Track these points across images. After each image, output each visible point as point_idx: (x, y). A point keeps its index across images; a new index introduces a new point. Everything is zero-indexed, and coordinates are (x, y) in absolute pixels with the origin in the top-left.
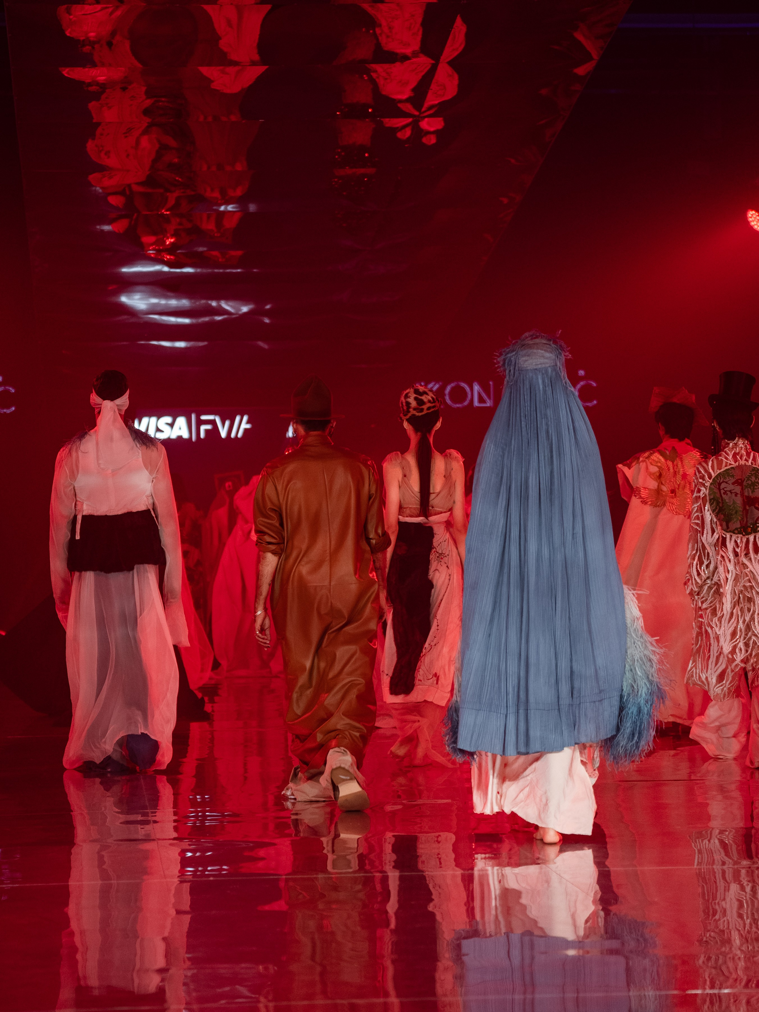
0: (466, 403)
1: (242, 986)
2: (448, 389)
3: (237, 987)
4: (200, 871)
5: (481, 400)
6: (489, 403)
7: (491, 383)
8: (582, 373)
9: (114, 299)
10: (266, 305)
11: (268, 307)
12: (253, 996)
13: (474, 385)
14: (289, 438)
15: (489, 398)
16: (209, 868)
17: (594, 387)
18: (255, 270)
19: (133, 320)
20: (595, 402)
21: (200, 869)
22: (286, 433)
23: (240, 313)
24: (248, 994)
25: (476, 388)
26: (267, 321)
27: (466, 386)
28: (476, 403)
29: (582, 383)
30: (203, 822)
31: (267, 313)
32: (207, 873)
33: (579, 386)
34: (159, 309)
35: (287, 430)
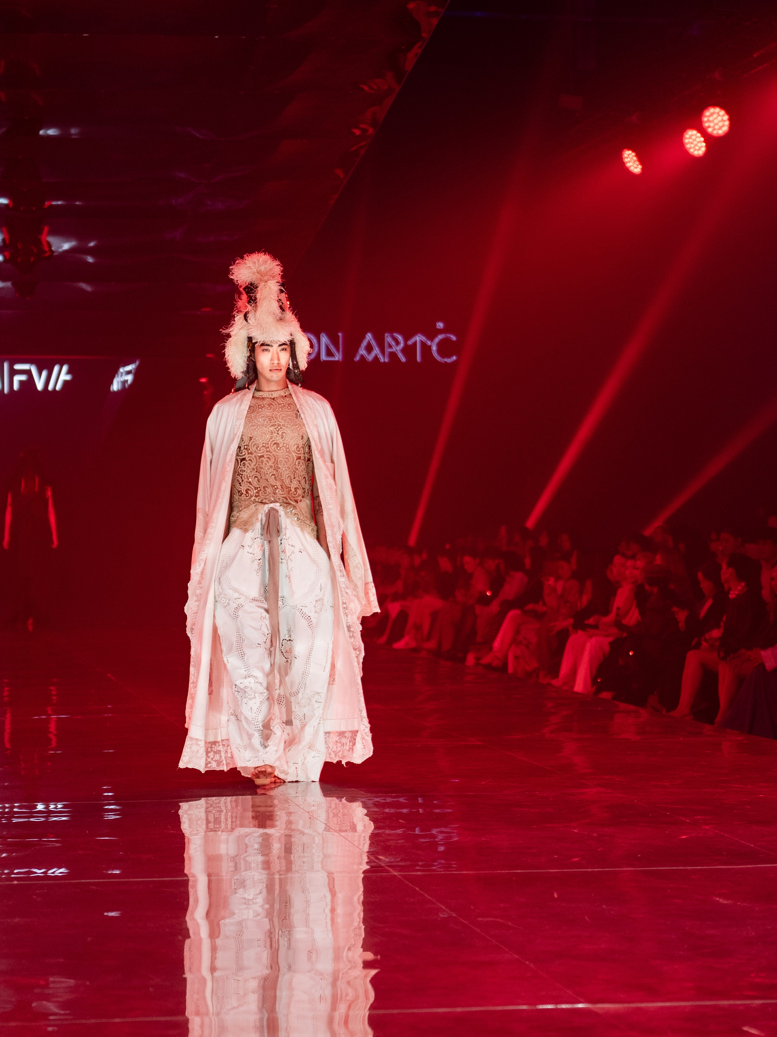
0: (312, 356)
1: (50, 1002)
3: (44, 1002)
4: (5, 874)
5: (329, 353)
6: (338, 357)
7: (340, 334)
8: (440, 325)
10: (90, 242)
11: (92, 244)
12: (62, 1012)
13: (321, 336)
14: (114, 392)
15: (338, 351)
16: (16, 871)
17: (454, 341)
18: (77, 203)
20: (454, 358)
21: (6, 871)
22: (110, 386)
23: (60, 250)
24: (56, 1011)
25: (324, 340)
26: (90, 260)
27: (312, 337)
28: (324, 357)
29: (440, 337)
30: (9, 819)
31: (90, 252)
32: (13, 876)
33: (437, 340)
35: (111, 382)
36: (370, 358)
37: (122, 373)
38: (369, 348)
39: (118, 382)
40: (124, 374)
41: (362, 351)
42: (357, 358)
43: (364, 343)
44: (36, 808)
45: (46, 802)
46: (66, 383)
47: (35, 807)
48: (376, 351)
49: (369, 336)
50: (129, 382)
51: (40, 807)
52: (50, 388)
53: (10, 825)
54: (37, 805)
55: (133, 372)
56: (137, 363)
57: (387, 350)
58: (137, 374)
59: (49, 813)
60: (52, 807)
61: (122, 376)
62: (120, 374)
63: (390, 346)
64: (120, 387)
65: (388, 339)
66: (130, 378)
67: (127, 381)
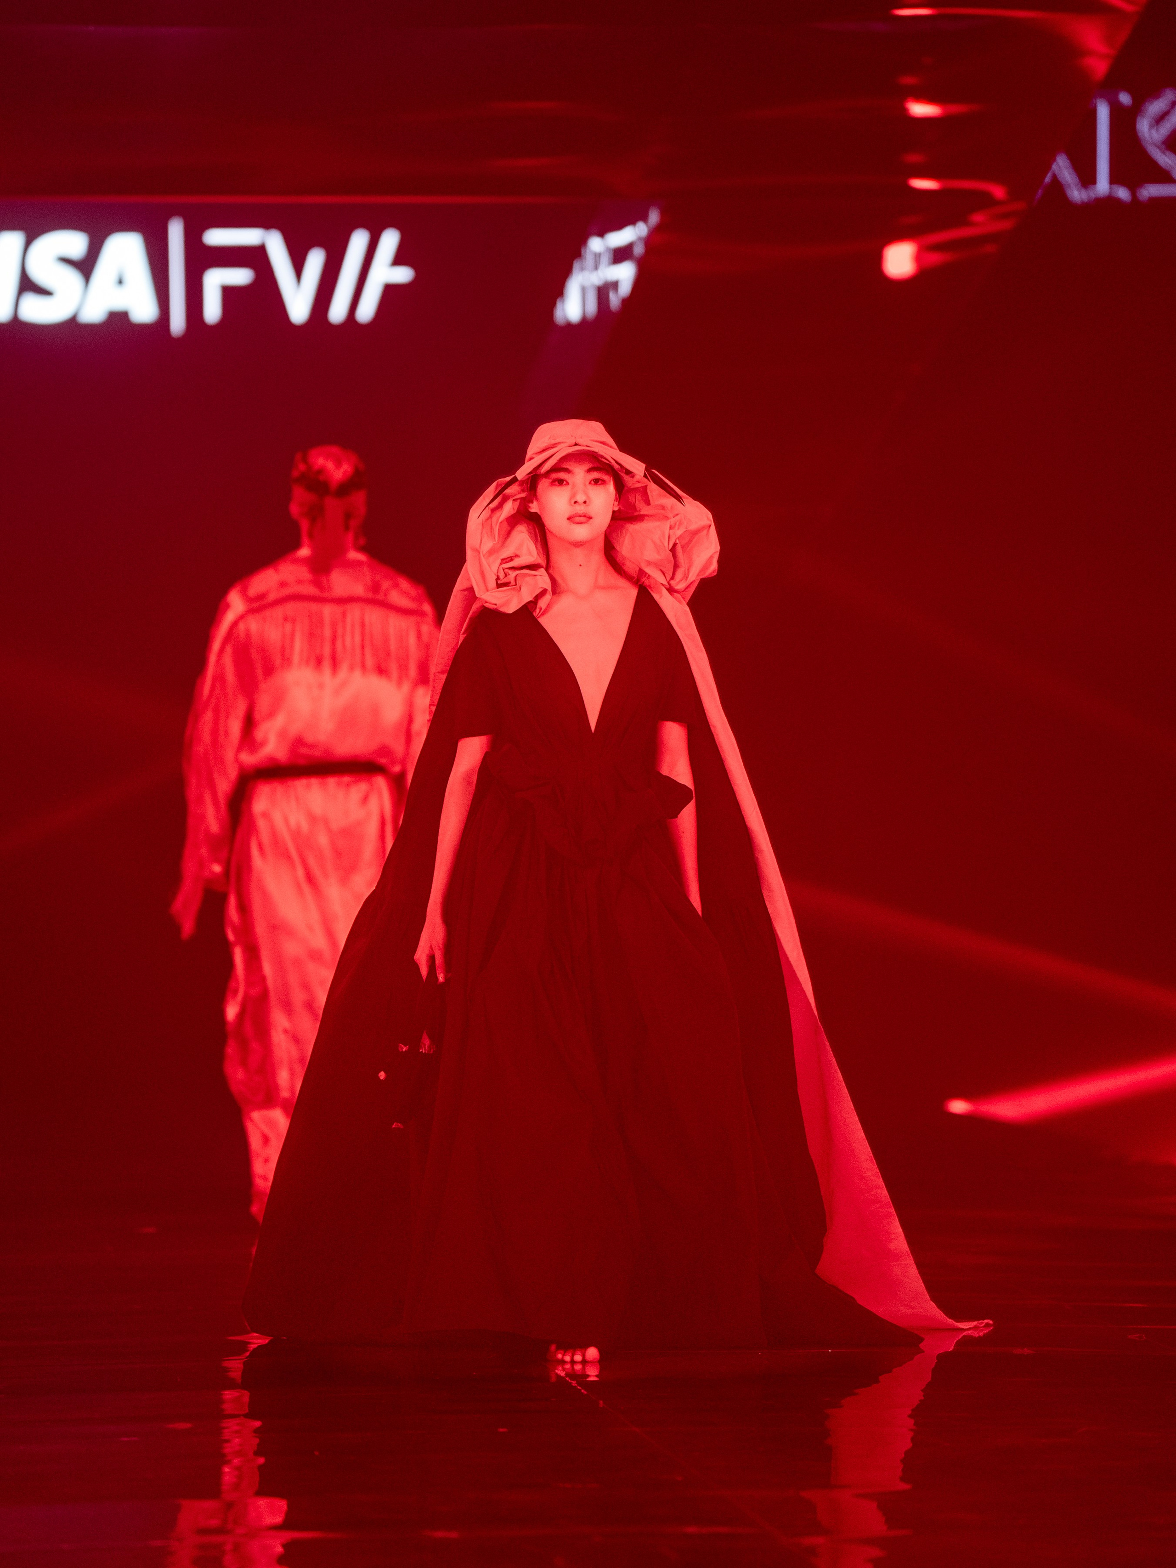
14: (569, 326)
22: (553, 305)
35: (559, 292)
37: (597, 256)
39: (584, 290)
40: (605, 259)
46: (392, 294)
50: (625, 288)
55: (639, 250)
56: (654, 217)
61: (596, 268)
62: (589, 259)
64: (592, 308)
67: (615, 285)
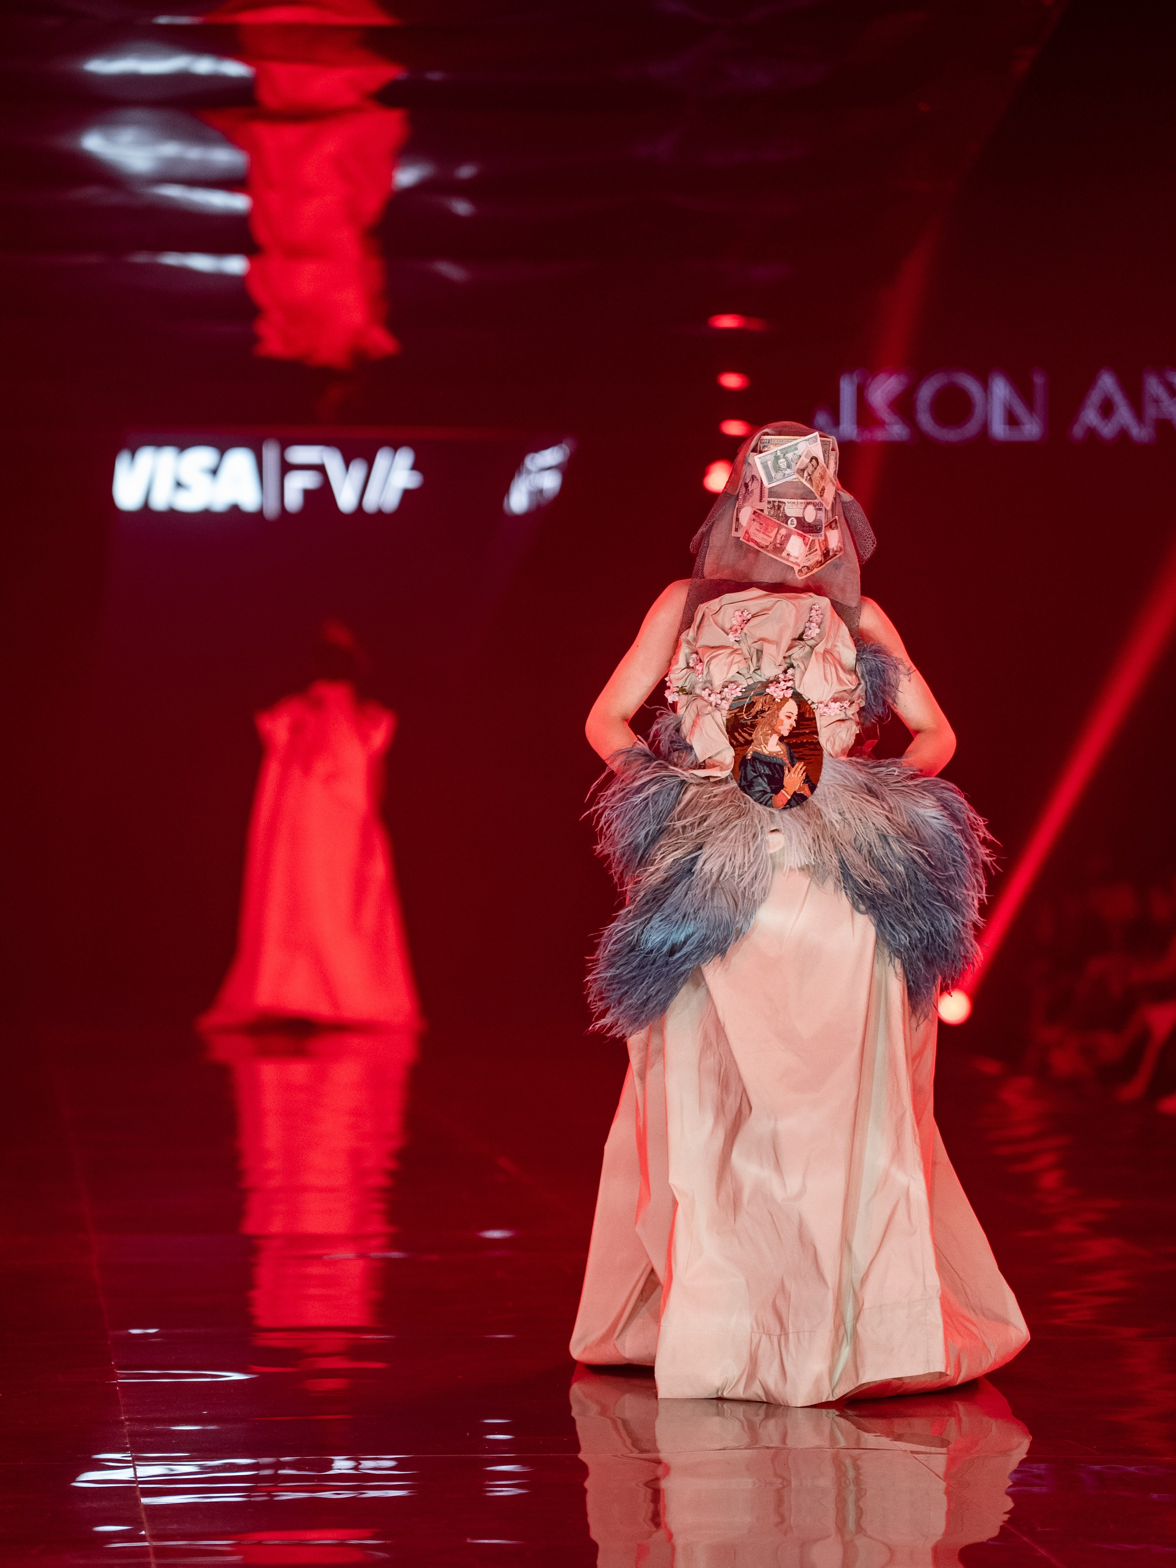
0: (971, 428)
2: (926, 393)
5: (1012, 420)
6: (1031, 429)
7: (1037, 377)
9: (63, 142)
10: (462, 166)
11: (466, 172)
13: (993, 380)
14: (514, 514)
15: (1033, 416)
18: (435, 76)
19: (116, 199)
22: (504, 497)
25: (1000, 389)
26: (462, 208)
27: (971, 383)
28: (999, 429)
31: (463, 189)
34: (183, 171)
35: (507, 492)
36: (1107, 430)
37: (532, 469)
38: (1107, 409)
39: (524, 490)
40: (537, 472)
41: (1090, 416)
42: (1078, 431)
43: (1095, 397)
44: (331, 1469)
45: (355, 1452)
46: (407, 494)
47: (329, 1465)
48: (1124, 415)
49: (1107, 383)
51: (342, 1465)
52: (371, 503)
53: (274, 1506)
54: (332, 1461)
55: (559, 466)
56: (569, 446)
57: (1151, 412)
58: (567, 470)
59: (361, 1480)
60: (367, 1465)
61: (532, 476)
62: (524, 470)
63: (1157, 401)
64: (527, 505)
65: (1154, 386)
66: (551, 482)
